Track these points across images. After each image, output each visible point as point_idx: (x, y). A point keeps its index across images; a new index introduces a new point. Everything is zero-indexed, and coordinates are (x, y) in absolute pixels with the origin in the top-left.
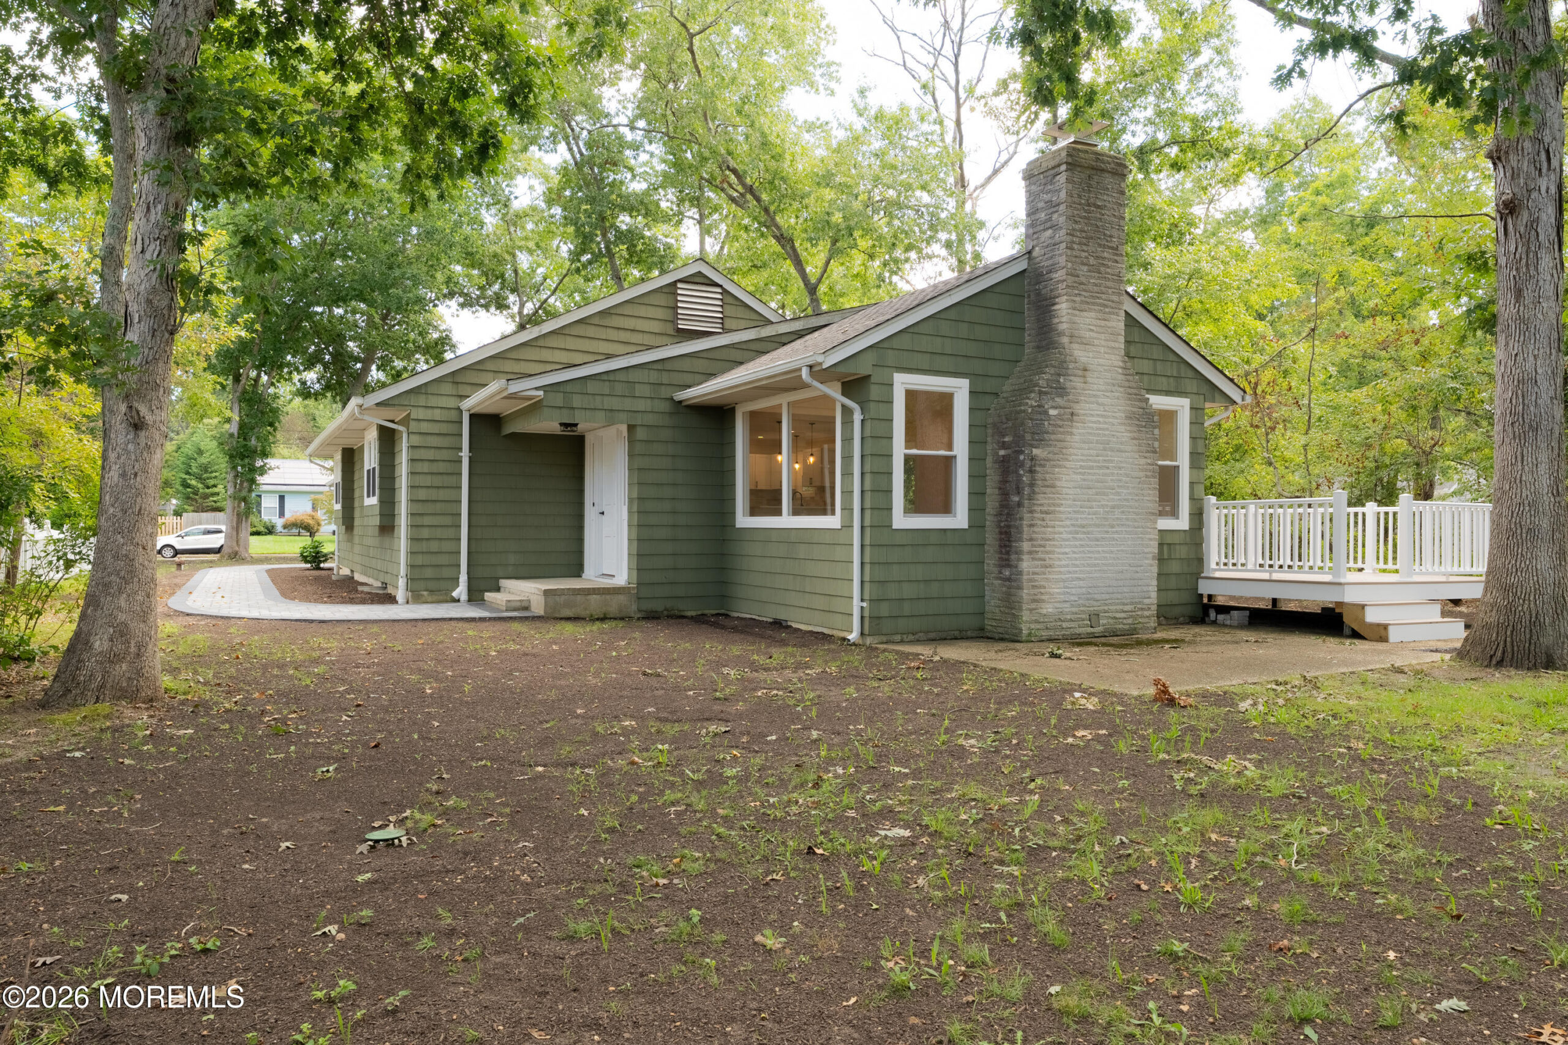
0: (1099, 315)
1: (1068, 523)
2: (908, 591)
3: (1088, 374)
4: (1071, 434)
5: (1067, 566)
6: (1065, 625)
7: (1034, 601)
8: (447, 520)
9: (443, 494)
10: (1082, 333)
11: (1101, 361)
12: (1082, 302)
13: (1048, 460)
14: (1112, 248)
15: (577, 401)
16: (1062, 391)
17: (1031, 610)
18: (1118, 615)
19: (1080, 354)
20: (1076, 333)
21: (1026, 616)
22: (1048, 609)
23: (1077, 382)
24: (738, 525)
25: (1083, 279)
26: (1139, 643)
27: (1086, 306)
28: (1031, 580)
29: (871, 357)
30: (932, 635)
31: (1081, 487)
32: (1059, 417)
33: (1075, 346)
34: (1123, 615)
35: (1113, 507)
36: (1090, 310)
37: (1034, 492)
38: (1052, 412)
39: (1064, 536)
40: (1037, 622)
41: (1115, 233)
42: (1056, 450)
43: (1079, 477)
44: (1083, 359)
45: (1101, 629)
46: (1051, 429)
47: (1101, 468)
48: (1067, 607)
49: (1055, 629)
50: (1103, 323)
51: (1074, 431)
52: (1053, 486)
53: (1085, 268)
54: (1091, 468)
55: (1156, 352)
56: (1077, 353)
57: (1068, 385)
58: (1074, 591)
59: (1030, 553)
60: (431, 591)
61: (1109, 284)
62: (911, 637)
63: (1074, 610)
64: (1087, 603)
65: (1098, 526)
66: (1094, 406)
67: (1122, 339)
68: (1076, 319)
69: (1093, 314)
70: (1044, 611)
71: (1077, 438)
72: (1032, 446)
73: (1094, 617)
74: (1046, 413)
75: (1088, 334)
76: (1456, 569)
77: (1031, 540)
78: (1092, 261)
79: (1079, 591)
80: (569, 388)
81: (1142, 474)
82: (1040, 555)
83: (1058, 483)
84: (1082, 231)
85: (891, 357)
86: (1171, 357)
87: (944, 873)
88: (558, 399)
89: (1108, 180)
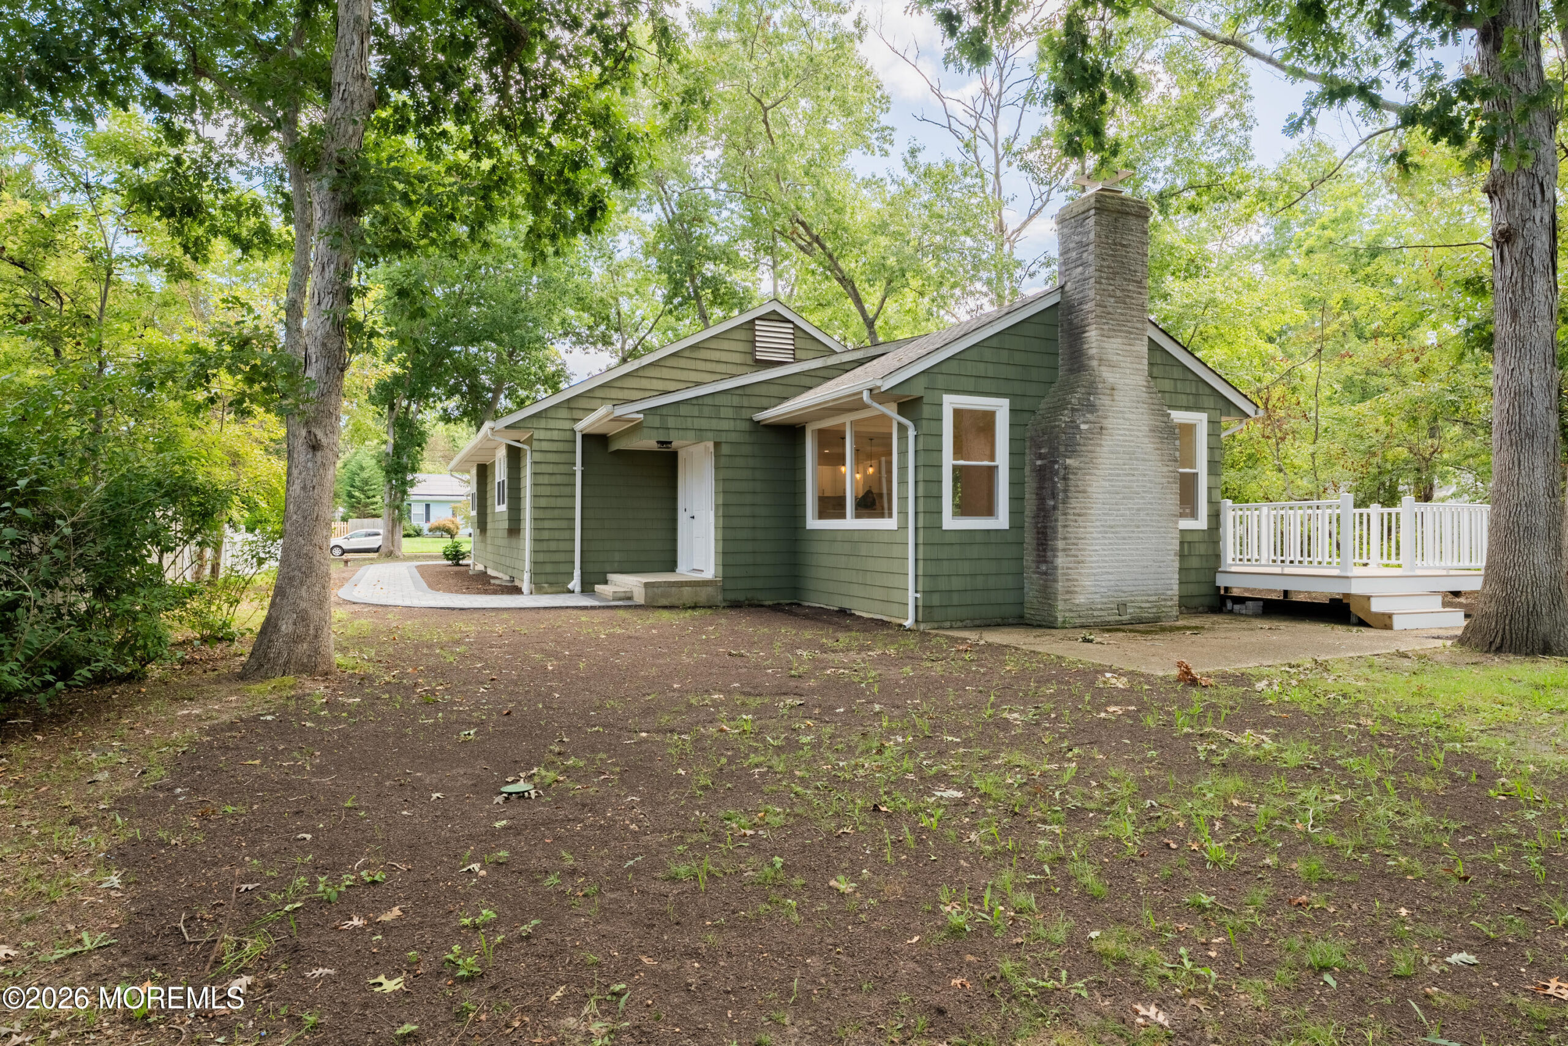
0: (1125, 341)
1: (1098, 524)
2: (957, 583)
3: (1115, 392)
4: (1101, 445)
5: (1097, 562)
6: (1095, 613)
7: (1068, 592)
8: (563, 524)
9: (560, 502)
10: (1110, 357)
11: (1127, 381)
12: (1109, 330)
13: (1080, 469)
14: (1136, 281)
15: (671, 422)
16: (1092, 408)
17: (1065, 600)
18: (1144, 605)
19: (1108, 375)
20: (1104, 357)
21: (1061, 605)
22: (1080, 599)
23: (1103, 401)
24: (808, 527)
25: (1110, 310)
26: (1163, 630)
27: (1112, 333)
28: (1064, 574)
29: (923, 382)
30: (977, 622)
31: (1109, 493)
32: (1090, 431)
33: (1103, 368)
34: (1148, 605)
35: (1139, 510)
36: (1117, 337)
37: (1067, 497)
38: (1083, 427)
39: (1095, 535)
40: (1071, 611)
41: (1139, 268)
42: (1087, 460)
43: (1107, 484)
44: (1111, 380)
45: (1128, 617)
46: (1082, 441)
47: (1127, 475)
48: (1097, 598)
49: (1087, 617)
50: (1128, 348)
51: (1103, 443)
52: (1084, 492)
53: (1112, 300)
54: (1118, 475)
55: (1177, 373)
56: (1105, 374)
57: (1098, 402)
58: (1103, 584)
59: (1064, 550)
60: (551, 584)
61: (1134, 313)
62: (959, 624)
63: (1104, 600)
64: (1115, 594)
65: (1124, 526)
66: (1121, 421)
67: (1146, 362)
68: (1106, 345)
69: (1119, 340)
70: (1077, 601)
71: (1105, 449)
72: (1066, 457)
73: (1122, 606)
74: (1078, 427)
75: (1115, 358)
76: (1455, 564)
77: (1065, 539)
78: (1118, 293)
79: (1108, 583)
80: (664, 412)
81: (1164, 480)
82: (1073, 552)
83: (1089, 489)
84: (1109, 267)
85: (941, 381)
86: (1191, 377)
87: (993, 830)
88: (656, 421)
89: (1133, 222)
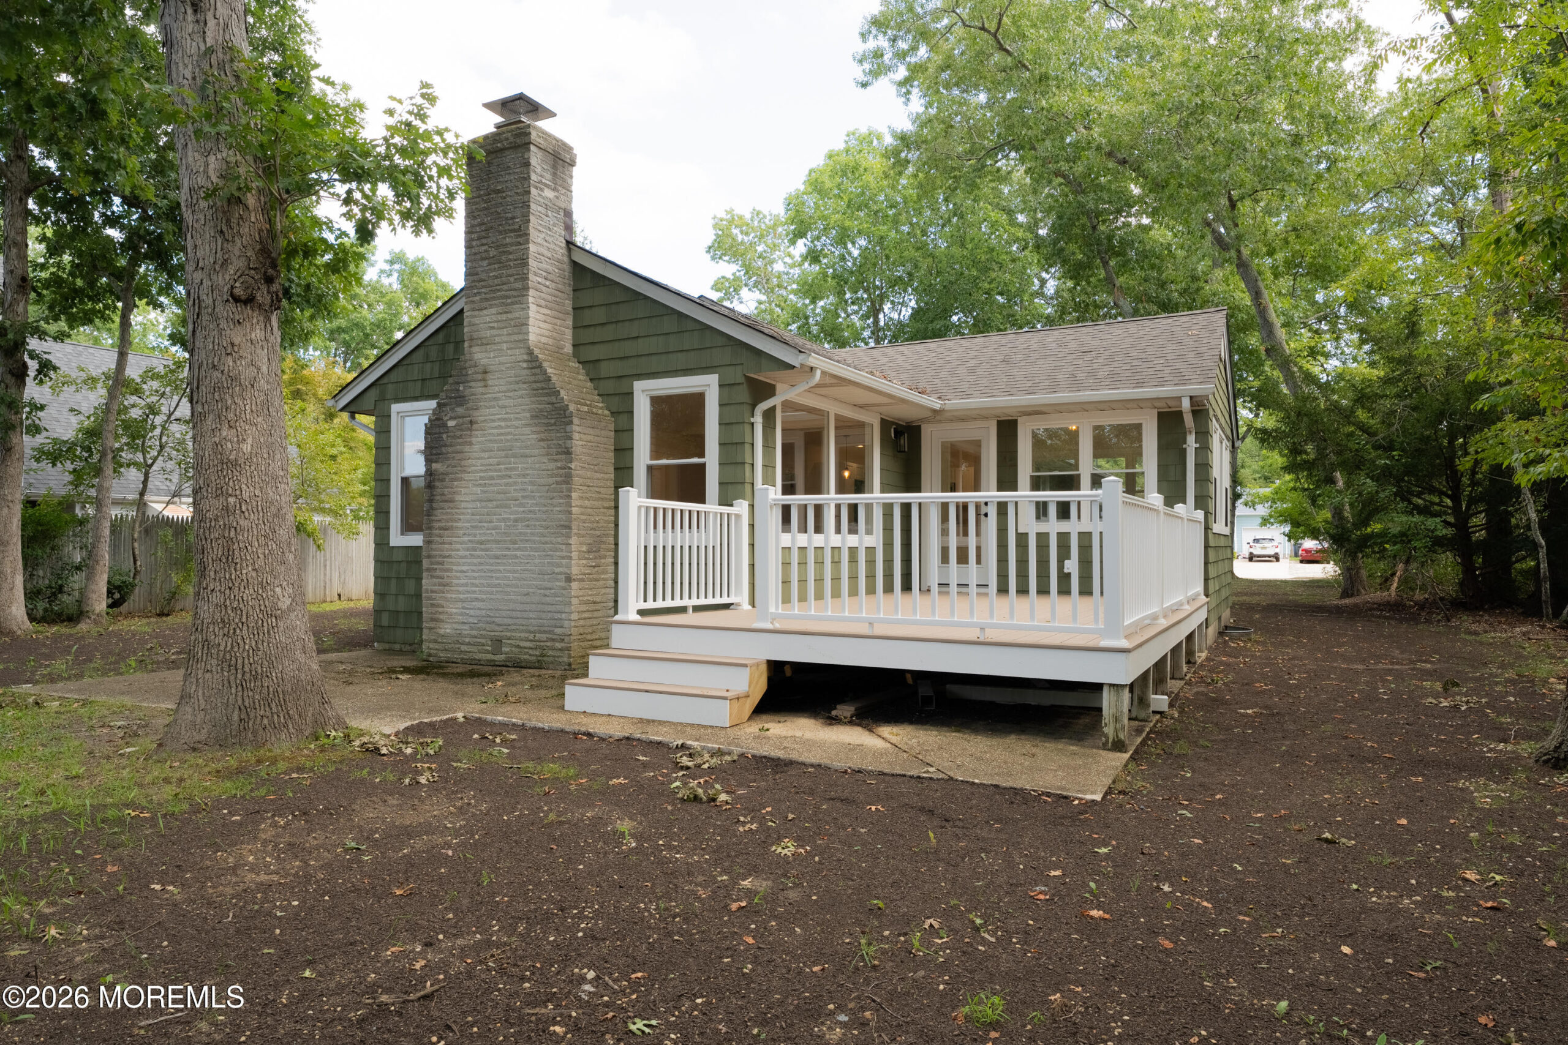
0: (500, 310)
1: (466, 539)
3: (489, 376)
4: (471, 444)
5: (466, 585)
6: (464, 648)
7: (432, 620)
10: (482, 334)
11: (502, 359)
12: (481, 300)
13: (447, 474)
14: (514, 231)
16: (462, 399)
17: (430, 629)
18: (522, 644)
19: (479, 356)
20: (475, 335)
21: (425, 634)
22: (446, 629)
23: (477, 388)
25: (483, 276)
27: (486, 304)
28: (429, 598)
29: (374, 394)
31: (481, 501)
32: (458, 427)
33: (475, 349)
34: (528, 644)
35: (516, 520)
36: (491, 306)
37: (432, 508)
38: (451, 423)
39: (461, 553)
40: (435, 641)
41: (518, 212)
42: (454, 462)
43: (478, 490)
44: (483, 362)
45: (504, 657)
46: (449, 441)
47: (502, 477)
48: (466, 630)
49: (453, 651)
50: (504, 317)
51: (474, 440)
52: (452, 501)
53: (485, 263)
54: (492, 478)
56: (476, 356)
57: (467, 392)
58: (472, 612)
59: (428, 570)
61: (510, 272)
63: (474, 633)
64: (488, 627)
65: (498, 542)
66: (498, 410)
67: (528, 328)
68: (476, 320)
69: (494, 310)
70: (442, 631)
71: (476, 447)
73: (498, 644)
74: (445, 425)
75: (489, 333)
77: (429, 557)
78: (492, 252)
79: (478, 613)
81: (551, 480)
82: (438, 573)
83: (458, 498)
85: (390, 391)
89: (510, 158)
